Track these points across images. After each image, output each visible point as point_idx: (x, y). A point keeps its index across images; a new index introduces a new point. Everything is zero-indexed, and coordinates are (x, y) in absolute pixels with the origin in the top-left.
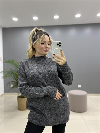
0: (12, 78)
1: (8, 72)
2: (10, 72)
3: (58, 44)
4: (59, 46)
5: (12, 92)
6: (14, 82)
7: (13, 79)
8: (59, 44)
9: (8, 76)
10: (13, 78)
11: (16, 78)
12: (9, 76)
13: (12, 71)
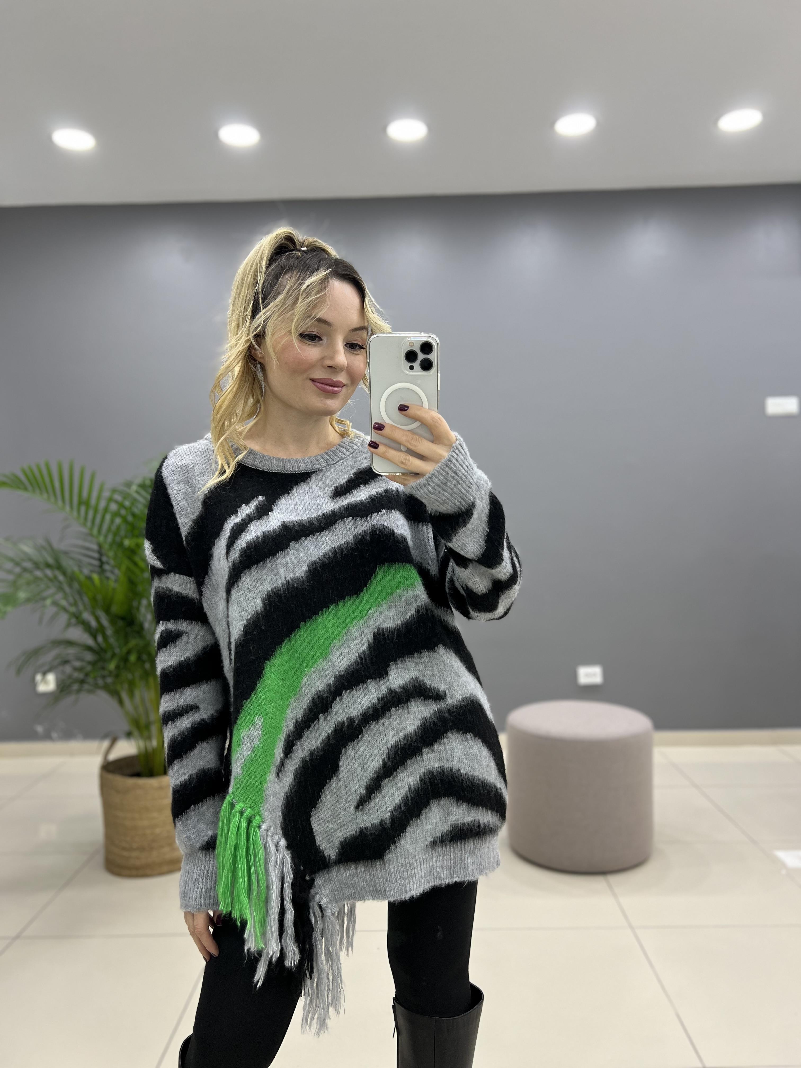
0: (53, 618)
1: (28, 565)
2: (37, 565)
3: (411, 356)
4: (417, 365)
5: (47, 737)
6: (71, 651)
7: (68, 625)
8: (421, 356)
9: (22, 595)
10: (64, 618)
11: (87, 616)
12: (28, 600)
13: (56, 555)
